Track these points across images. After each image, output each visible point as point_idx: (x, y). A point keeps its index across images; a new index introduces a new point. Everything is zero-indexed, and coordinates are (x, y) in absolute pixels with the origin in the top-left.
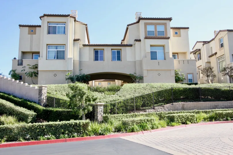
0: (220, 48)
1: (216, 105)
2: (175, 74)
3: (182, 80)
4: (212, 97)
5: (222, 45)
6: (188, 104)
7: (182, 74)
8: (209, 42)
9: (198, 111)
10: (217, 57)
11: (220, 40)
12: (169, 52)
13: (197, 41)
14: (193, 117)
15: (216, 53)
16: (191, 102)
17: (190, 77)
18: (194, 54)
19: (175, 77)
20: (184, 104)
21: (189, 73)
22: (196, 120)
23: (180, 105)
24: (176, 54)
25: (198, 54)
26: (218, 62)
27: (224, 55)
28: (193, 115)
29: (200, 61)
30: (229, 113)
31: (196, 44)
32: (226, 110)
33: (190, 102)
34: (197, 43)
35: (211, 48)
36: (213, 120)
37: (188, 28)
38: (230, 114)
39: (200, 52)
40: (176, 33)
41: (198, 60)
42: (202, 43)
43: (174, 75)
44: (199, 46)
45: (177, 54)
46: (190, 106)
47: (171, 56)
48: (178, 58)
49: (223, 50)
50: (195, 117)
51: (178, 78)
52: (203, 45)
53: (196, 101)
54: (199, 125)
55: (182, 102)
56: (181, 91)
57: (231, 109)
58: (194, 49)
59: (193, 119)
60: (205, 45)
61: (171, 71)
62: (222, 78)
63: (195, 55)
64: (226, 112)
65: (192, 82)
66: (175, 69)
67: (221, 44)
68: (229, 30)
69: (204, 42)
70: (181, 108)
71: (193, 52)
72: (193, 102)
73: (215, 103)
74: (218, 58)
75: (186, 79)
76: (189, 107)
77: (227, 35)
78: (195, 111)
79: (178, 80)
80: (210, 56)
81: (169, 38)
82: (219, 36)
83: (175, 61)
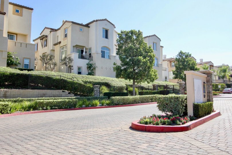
0: (64, 38)
1: (44, 93)
2: (8, 57)
3: (16, 65)
4: (42, 85)
5: (66, 36)
6: (12, 91)
7: (17, 57)
8: (56, 30)
9: (22, 99)
10: (60, 46)
11: (65, 30)
12: (3, 30)
13: (46, 27)
14: (6, 107)
15: (60, 42)
16: (16, 88)
17: (27, 62)
18: (41, 39)
19: (8, 60)
20: (7, 91)
21: (25, 57)
22: (10, 110)
23: (1, 93)
24: (14, 35)
25: (45, 40)
26: (61, 51)
27: (67, 46)
28: (6, 105)
29: (46, 47)
30: (50, 102)
31: (44, 30)
32: (48, 99)
33: (15, 90)
34: (46, 29)
35: (58, 36)
36: (32, 109)
37: (32, 9)
38: (51, 104)
39: (46, 39)
40: (17, 11)
41: (45, 47)
42: (50, 30)
43: (6, 58)
44: (47, 32)
45: (16, 35)
46: (15, 94)
47: (5, 35)
48: (17, 40)
49: (66, 40)
50: (9, 107)
51: (11, 61)
52: (50, 32)
53: (24, 88)
54: (11, 116)
55: (5, 89)
56: (7, 76)
57: (58, 98)
58: (42, 35)
59: (6, 109)
60: (52, 32)
61: (3, 52)
62: (62, 68)
63: (42, 41)
64: (47, 101)
65: (28, 68)
66: (8, 51)
67: (66, 34)
68: (73, 22)
69: (51, 29)
70: (2, 95)
71: (40, 37)
72: (19, 89)
73: (44, 92)
74: (62, 48)
75: (22, 64)
76: (13, 95)
77: (71, 26)
78: (19, 99)
79: (10, 64)
80: (55, 45)
81: (4, 14)
82: (64, 26)
83: (10, 43)
